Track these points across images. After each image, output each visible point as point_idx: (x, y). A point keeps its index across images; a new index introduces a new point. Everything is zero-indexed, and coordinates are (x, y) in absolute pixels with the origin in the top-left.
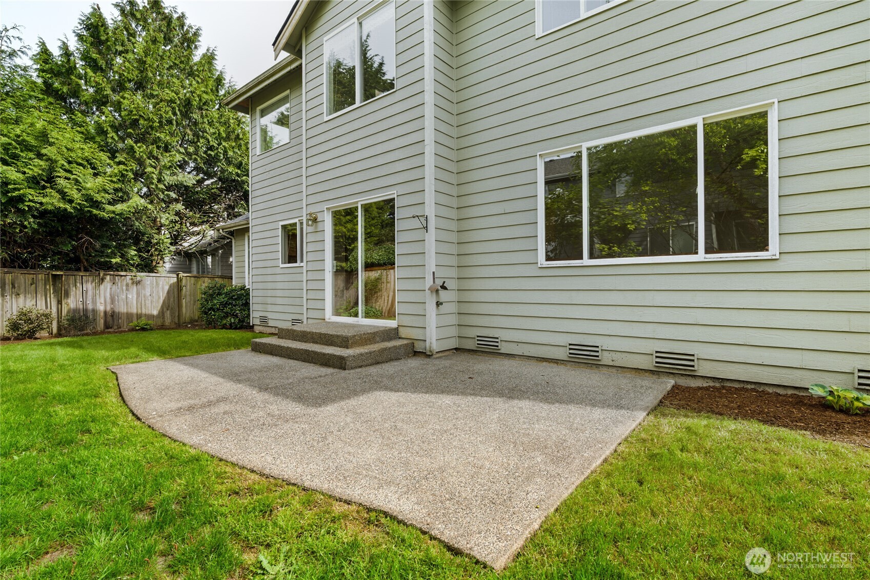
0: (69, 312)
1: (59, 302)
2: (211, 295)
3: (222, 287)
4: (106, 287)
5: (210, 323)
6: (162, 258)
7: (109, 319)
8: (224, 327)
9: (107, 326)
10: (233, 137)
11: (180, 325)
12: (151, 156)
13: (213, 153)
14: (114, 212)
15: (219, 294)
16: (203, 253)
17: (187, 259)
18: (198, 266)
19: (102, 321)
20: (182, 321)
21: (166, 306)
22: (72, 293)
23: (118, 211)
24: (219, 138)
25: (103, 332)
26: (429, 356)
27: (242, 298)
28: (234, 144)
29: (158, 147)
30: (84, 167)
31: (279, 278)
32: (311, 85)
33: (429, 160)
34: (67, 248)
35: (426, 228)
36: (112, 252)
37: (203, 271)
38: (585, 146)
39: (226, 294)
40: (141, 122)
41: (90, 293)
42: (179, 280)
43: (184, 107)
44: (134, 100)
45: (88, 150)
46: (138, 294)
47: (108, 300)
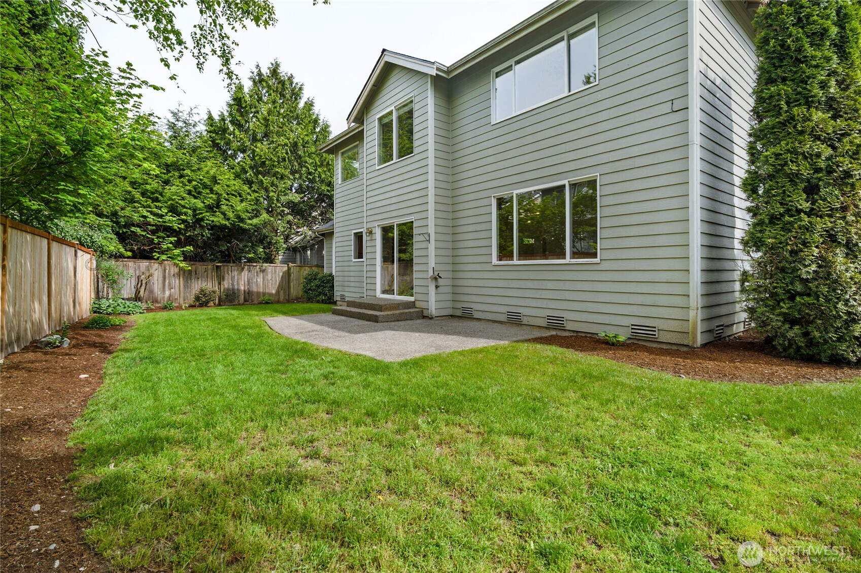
0: (224, 289)
1: (220, 284)
2: (310, 280)
3: (317, 274)
4: (245, 274)
5: (309, 300)
6: (278, 253)
7: (247, 295)
8: (318, 302)
9: (245, 300)
10: (325, 163)
11: (289, 301)
12: (273, 184)
13: (311, 177)
14: (251, 225)
15: (315, 279)
16: (304, 248)
17: (294, 251)
18: (301, 256)
19: (243, 297)
20: (291, 298)
21: (280, 287)
22: (226, 278)
23: (254, 224)
24: (316, 166)
25: (243, 304)
26: (432, 318)
27: (329, 281)
28: (325, 169)
29: (277, 178)
30: (236, 197)
31: (352, 269)
32: (369, 145)
33: (431, 199)
34: (224, 248)
35: (429, 241)
36: (249, 251)
37: (304, 263)
38: (515, 192)
39: (320, 279)
40: (267, 163)
41: (236, 278)
42: (289, 269)
43: (293, 147)
44: (262, 148)
45: (237, 184)
46: (263, 278)
47: (246, 282)
